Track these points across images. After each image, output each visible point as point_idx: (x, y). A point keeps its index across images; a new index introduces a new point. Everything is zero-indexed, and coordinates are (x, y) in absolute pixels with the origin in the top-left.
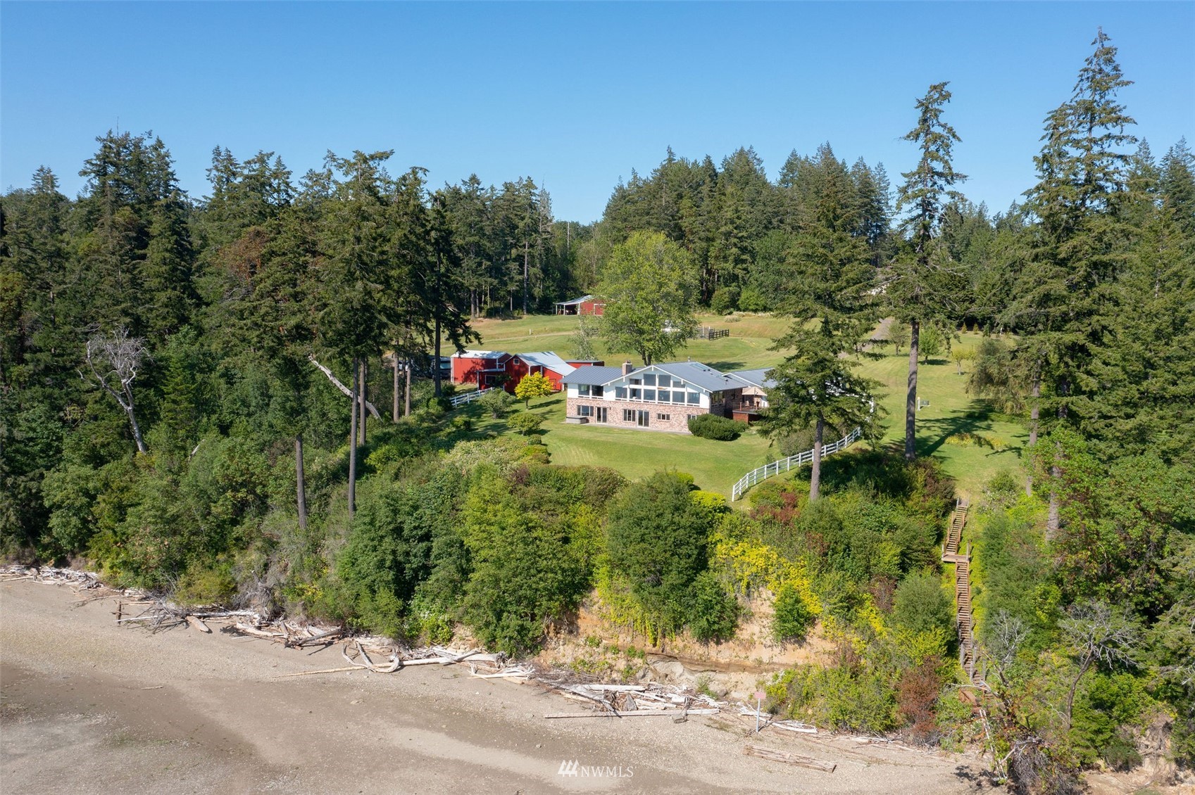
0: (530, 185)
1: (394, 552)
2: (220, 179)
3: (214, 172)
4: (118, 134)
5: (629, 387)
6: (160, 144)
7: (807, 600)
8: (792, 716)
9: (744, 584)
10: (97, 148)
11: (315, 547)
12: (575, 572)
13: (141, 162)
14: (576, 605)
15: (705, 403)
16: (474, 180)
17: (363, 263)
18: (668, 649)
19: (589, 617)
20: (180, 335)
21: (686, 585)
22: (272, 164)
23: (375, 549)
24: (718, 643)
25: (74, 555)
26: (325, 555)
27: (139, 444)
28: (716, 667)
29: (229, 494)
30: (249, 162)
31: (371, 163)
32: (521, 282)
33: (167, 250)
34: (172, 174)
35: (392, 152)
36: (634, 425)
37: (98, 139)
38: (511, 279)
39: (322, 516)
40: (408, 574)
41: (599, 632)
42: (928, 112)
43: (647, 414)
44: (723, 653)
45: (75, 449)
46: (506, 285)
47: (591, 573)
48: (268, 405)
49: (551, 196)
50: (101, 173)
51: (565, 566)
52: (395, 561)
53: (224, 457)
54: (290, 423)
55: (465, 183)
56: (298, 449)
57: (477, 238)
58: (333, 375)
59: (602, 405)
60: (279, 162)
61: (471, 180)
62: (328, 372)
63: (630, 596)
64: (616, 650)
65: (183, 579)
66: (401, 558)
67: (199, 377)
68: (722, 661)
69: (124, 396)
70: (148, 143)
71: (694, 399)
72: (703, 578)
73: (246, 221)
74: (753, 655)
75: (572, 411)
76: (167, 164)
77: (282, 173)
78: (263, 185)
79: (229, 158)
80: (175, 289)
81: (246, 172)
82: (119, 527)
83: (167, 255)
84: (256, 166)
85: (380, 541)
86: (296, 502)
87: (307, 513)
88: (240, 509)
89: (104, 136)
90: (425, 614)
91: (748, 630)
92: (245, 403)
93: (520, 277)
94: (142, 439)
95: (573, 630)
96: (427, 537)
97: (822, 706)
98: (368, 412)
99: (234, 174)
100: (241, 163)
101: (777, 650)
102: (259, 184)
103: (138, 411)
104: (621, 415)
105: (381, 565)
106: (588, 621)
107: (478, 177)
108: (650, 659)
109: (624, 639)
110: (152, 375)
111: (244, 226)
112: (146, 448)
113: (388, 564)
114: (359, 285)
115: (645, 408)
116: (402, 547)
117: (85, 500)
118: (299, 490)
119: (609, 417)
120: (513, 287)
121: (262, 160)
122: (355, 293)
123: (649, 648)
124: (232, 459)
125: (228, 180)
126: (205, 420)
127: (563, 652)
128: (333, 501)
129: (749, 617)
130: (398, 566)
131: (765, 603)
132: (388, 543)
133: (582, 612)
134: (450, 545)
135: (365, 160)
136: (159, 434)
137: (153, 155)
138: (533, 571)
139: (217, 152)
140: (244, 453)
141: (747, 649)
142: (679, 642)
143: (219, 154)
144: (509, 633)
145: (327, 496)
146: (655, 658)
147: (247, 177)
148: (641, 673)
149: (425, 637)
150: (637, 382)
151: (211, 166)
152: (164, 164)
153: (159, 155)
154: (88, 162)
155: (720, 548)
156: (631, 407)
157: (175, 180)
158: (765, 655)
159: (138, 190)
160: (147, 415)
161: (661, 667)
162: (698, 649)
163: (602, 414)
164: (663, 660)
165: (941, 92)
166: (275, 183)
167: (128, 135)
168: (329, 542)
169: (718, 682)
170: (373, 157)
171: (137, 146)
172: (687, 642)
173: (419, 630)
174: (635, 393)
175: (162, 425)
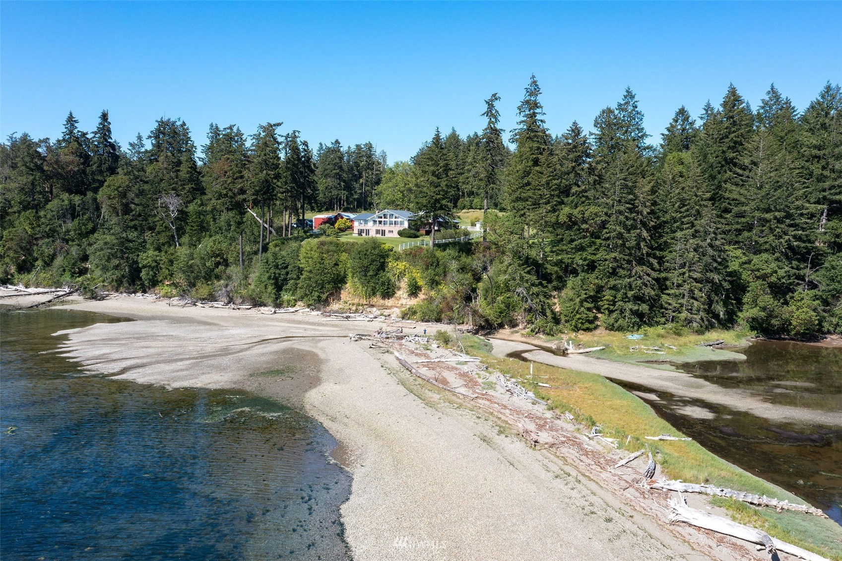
0: (369, 146)
1: (274, 273)
2: (212, 137)
3: (210, 134)
4: (165, 119)
5: (378, 220)
6: (184, 124)
7: (418, 280)
8: (409, 319)
9: (397, 276)
10: (155, 125)
11: (246, 277)
12: (338, 275)
13: (175, 132)
14: (340, 289)
15: (406, 225)
16: (337, 142)
17: (267, 164)
18: (371, 302)
19: (344, 293)
20: (194, 203)
21: (376, 275)
22: (235, 130)
23: (268, 272)
24: (388, 299)
25: (149, 289)
26: (250, 281)
27: (177, 244)
28: (387, 308)
29: (213, 259)
30: (225, 129)
31: (274, 127)
32: (361, 194)
33: (189, 168)
34: (190, 138)
35: (282, 123)
36: (379, 236)
37: (156, 121)
38: (356, 192)
39: (249, 266)
40: (280, 282)
41: (348, 299)
42: (490, 104)
43: (385, 231)
44: (389, 302)
45: (152, 244)
46: (353, 195)
47: (346, 277)
48: (230, 229)
49: (387, 154)
50: (157, 137)
51: (335, 272)
52: (275, 276)
53: (212, 244)
54: (238, 227)
55: (332, 143)
56: (241, 239)
57: (338, 171)
58: (257, 216)
59: (367, 228)
60: (238, 129)
61: (336, 142)
62: (255, 215)
63: (358, 284)
64: (353, 304)
65: (194, 289)
66: (277, 275)
67: (202, 217)
68: (389, 305)
69: (172, 223)
70: (178, 123)
71: (402, 223)
72: (381, 273)
73: (223, 154)
74: (400, 302)
75: (356, 231)
76: (187, 133)
77: (239, 134)
78: (231, 138)
79: (217, 128)
80: (192, 184)
81: (224, 133)
82: (170, 268)
83: (189, 169)
84: (229, 131)
85: (270, 269)
86: (239, 260)
87: (243, 265)
88: (217, 264)
89: (159, 120)
90: (286, 297)
91: (399, 293)
92: (220, 229)
93: (360, 191)
94: (178, 241)
95: (339, 299)
96: (286, 267)
97: (418, 315)
98: (271, 232)
99: (219, 135)
100: (222, 129)
101: (408, 300)
102: (229, 138)
103: (178, 229)
104: (375, 232)
105: (269, 278)
106: (344, 295)
107: (339, 141)
108: (365, 307)
109: (356, 301)
110: (183, 216)
111: (222, 155)
112: (180, 245)
113: (272, 277)
114: (265, 172)
115: (384, 229)
116: (277, 271)
117: (156, 264)
118: (240, 255)
119: (370, 233)
120: (356, 197)
121: (231, 128)
122: (263, 175)
123: (365, 302)
124: (215, 244)
125: (216, 137)
126: (204, 234)
127: (335, 306)
128: (254, 261)
129: (399, 288)
130: (276, 279)
131: (404, 284)
132: (272, 270)
133: (342, 292)
134: (294, 267)
135: (271, 126)
136: (185, 239)
137: (181, 129)
138: (323, 274)
139: (212, 125)
140: (219, 243)
141: (398, 300)
142: (375, 300)
143: (212, 126)
144: (314, 298)
145: (252, 259)
146: (367, 306)
147: (224, 135)
148: (361, 311)
149: (285, 304)
150: (381, 218)
151: (209, 131)
152: (186, 132)
153: (184, 129)
154: (152, 132)
155: (390, 264)
156: (378, 228)
157: (191, 141)
158: (403, 301)
159: (174, 145)
160: (181, 231)
161: (369, 310)
162: (382, 302)
163: (368, 232)
164: (369, 307)
165: (495, 97)
166: (236, 138)
167: (169, 119)
168: (252, 275)
169: (386, 312)
170: (274, 125)
171: (173, 125)
172: (377, 300)
173: (283, 302)
174: (380, 222)
175: (187, 235)
